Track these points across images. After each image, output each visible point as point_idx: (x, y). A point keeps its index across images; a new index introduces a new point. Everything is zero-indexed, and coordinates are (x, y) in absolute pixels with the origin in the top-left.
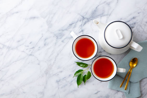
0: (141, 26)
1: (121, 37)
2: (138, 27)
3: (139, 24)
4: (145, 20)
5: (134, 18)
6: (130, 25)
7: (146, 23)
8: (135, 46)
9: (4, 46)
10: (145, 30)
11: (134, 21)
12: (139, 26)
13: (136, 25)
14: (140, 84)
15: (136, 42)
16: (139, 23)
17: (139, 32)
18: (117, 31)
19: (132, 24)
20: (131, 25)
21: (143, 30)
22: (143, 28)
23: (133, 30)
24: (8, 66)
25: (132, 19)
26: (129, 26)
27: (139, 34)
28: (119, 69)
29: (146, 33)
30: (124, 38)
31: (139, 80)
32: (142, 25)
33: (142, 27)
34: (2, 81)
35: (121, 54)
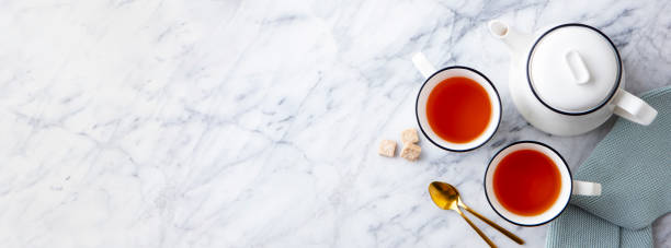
0: (652, 40)
1: (585, 77)
2: (641, 44)
3: (645, 33)
4: (665, 19)
5: (626, 13)
6: (615, 36)
7: (669, 28)
8: (632, 105)
9: (193, 113)
10: (666, 52)
11: (628, 22)
12: (644, 39)
13: (636, 36)
14: (654, 233)
15: (635, 94)
16: (644, 30)
17: (646, 59)
18: (569, 56)
19: (622, 34)
20: (619, 38)
21: (660, 53)
22: (659, 45)
23: (624, 52)
24: (207, 181)
25: (619, 16)
26: (612, 40)
27: (645, 67)
28: (577, 187)
29: (668, 63)
30: (592, 80)
31: (651, 221)
32: (653, 36)
33: (655, 41)
34: (188, 229)
35: (587, 134)
